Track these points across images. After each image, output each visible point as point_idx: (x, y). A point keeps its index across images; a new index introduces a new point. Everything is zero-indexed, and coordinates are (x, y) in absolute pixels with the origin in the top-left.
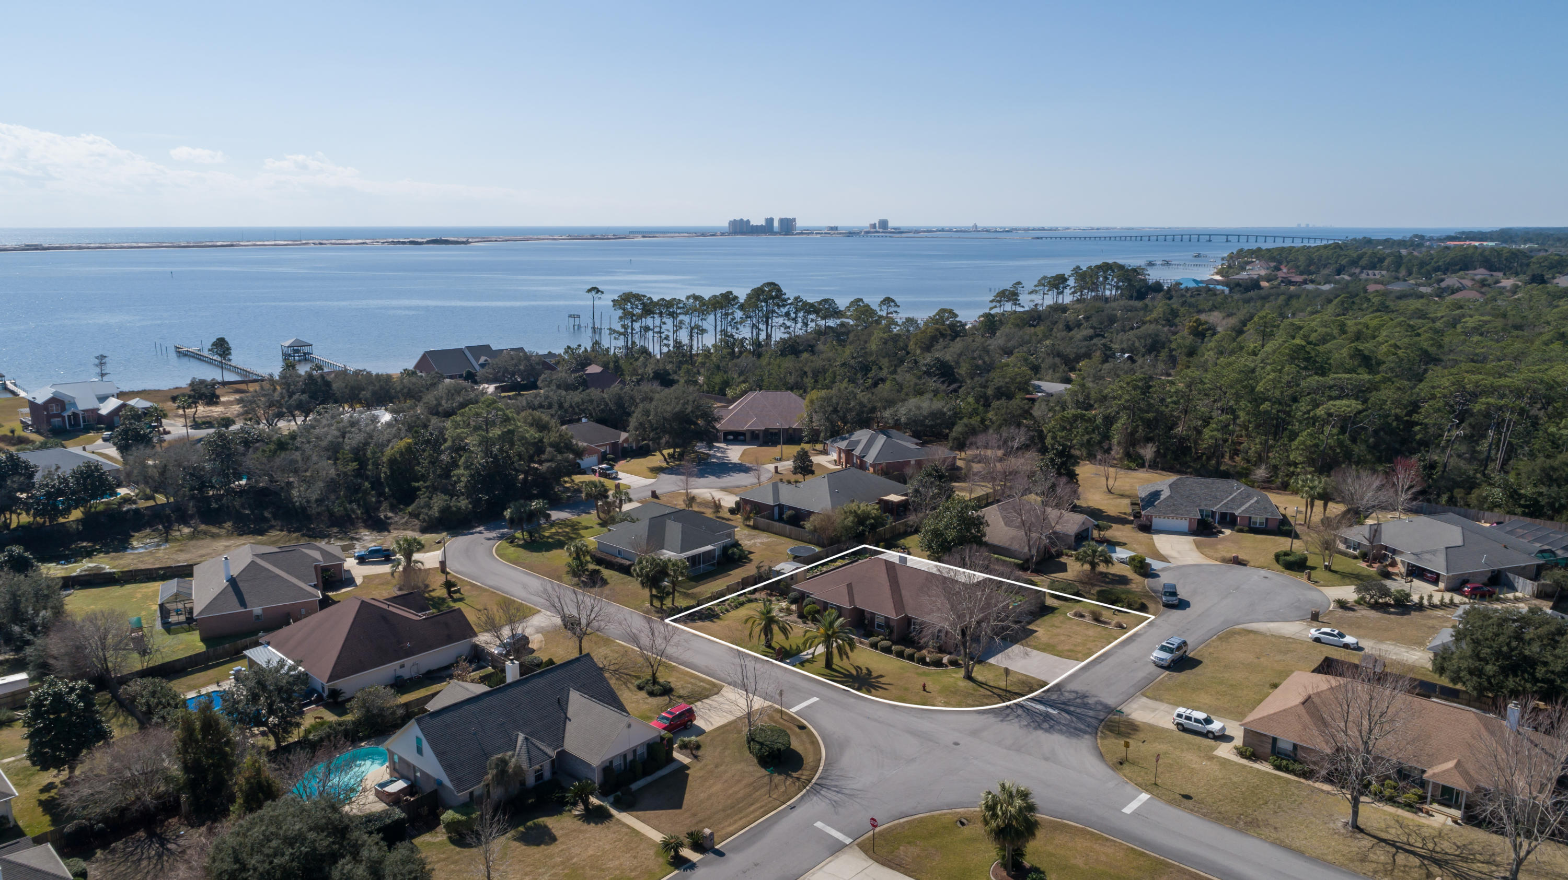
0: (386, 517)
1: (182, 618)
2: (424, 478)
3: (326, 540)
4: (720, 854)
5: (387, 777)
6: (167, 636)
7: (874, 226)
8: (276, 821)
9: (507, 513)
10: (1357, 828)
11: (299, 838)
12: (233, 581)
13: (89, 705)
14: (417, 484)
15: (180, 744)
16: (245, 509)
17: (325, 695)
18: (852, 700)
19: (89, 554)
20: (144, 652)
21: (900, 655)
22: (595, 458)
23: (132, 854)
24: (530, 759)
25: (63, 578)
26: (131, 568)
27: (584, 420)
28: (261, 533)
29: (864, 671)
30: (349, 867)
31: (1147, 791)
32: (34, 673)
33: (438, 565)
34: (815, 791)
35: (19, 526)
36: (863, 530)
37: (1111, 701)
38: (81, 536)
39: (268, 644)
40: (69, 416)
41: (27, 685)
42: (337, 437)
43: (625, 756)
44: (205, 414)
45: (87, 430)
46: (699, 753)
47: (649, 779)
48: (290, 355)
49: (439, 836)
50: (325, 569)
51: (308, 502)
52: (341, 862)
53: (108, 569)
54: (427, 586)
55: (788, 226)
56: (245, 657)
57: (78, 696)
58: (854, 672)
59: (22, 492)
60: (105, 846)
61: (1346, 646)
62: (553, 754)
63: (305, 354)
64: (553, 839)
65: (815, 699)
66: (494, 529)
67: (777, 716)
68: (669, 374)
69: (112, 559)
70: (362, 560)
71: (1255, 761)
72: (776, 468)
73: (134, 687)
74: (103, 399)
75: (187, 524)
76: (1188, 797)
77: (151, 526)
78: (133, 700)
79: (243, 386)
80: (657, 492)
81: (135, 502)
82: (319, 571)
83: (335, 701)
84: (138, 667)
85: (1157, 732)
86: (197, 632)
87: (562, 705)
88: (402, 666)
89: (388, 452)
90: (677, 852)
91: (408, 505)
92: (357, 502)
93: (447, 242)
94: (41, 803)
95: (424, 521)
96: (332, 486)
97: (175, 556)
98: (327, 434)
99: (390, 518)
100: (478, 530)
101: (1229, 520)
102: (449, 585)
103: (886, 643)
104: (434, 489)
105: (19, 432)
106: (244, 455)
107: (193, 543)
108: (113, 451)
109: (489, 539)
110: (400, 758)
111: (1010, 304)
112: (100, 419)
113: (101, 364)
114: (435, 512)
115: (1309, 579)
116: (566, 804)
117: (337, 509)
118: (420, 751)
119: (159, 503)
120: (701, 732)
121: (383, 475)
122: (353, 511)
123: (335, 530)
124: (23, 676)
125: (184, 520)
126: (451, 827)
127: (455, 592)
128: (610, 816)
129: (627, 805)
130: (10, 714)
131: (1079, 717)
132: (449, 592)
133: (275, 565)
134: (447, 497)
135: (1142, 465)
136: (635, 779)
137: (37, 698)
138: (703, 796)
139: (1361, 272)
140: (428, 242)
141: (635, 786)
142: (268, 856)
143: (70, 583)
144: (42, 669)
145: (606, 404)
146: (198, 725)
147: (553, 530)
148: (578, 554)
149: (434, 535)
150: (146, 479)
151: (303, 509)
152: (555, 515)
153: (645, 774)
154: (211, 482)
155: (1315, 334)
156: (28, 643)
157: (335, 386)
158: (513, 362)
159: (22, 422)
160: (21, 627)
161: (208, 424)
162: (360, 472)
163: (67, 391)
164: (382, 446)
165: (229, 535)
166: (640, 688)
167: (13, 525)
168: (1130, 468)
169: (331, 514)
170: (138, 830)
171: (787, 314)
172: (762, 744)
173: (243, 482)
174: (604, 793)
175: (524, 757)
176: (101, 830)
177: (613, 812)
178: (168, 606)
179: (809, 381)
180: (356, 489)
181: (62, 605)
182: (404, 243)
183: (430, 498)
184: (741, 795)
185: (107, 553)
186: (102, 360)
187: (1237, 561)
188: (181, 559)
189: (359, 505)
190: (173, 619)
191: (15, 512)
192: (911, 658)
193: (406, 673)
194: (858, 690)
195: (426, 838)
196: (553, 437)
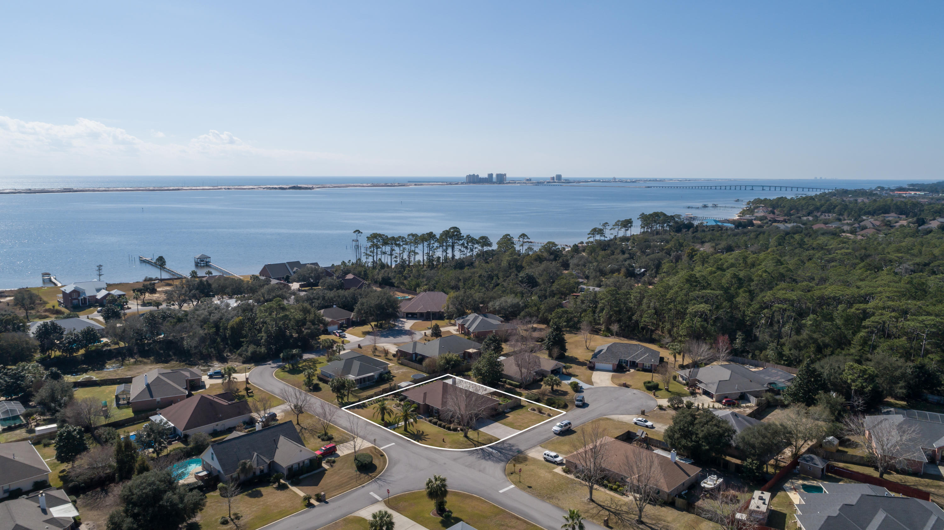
0: (227, 355)
1: (125, 402)
2: (245, 337)
3: (197, 367)
4: (327, 503)
5: (201, 470)
6: (118, 410)
7: (553, 178)
8: (146, 478)
9: (281, 355)
10: (592, 500)
11: (153, 483)
12: (148, 386)
13: (82, 437)
14: (242, 340)
15: (116, 452)
16: (161, 350)
17: (182, 437)
18: (409, 445)
19: (86, 371)
20: (107, 417)
21: (440, 426)
22: (336, 326)
23: (94, 496)
24: (258, 464)
25: (74, 382)
26: (105, 378)
27: (334, 306)
28: (167, 362)
29: (421, 432)
30: (170, 494)
31: (515, 484)
32: (59, 424)
33: (245, 380)
34: (375, 481)
35: (55, 357)
36: (449, 367)
37: (522, 448)
38: (83, 362)
39: (160, 414)
40: (82, 299)
41: (56, 429)
42: (207, 316)
43: (299, 464)
44: (149, 298)
45: (90, 306)
46: (334, 465)
47: (309, 474)
48: (198, 263)
49: (217, 493)
50: (191, 381)
51: (191, 347)
52: (168, 493)
53: (95, 378)
54: (238, 390)
55: (501, 179)
56: (150, 420)
57: (77, 433)
58: (416, 433)
59: (58, 340)
60: (84, 493)
61: (647, 426)
62: (268, 462)
63: (207, 262)
64: (262, 495)
65: (394, 444)
66: (276, 363)
67: (374, 450)
68: (390, 279)
69: (97, 373)
70: (211, 377)
71: (568, 474)
72: (425, 333)
73: (101, 431)
74: (98, 290)
75: (133, 357)
76: (530, 487)
77: (116, 358)
78: (100, 436)
79: (170, 282)
80: (361, 345)
81: (110, 346)
82: (188, 382)
83: (184, 439)
84: (104, 423)
85: (535, 461)
86: (131, 409)
87: (276, 442)
88: (217, 425)
89: (231, 323)
90: (309, 501)
91: (238, 350)
92: (214, 348)
93: (300, 188)
94: (60, 477)
95: (244, 358)
96: (203, 340)
97: (126, 373)
98: (202, 314)
99: (228, 356)
100: (269, 363)
101: (634, 365)
102: (247, 389)
103: (435, 420)
104: (250, 342)
105: (57, 307)
106: (162, 324)
107: (135, 366)
108: (101, 319)
109: (273, 368)
110: (206, 462)
111: (599, 235)
112: (97, 301)
113: (100, 269)
114: (249, 354)
115: (654, 395)
116: (271, 482)
117: (204, 351)
118: (213, 459)
119: (121, 346)
120: (338, 456)
121: (227, 335)
122: (212, 352)
123: (202, 361)
124: (55, 425)
125: (132, 355)
126: (221, 489)
127: (250, 393)
128: (288, 488)
129: (296, 483)
130: (49, 441)
131: (504, 454)
132: (247, 393)
133: (168, 379)
134: (255, 347)
135: (612, 335)
136: (302, 474)
137: (61, 433)
138: (329, 481)
139: (821, 215)
140: (290, 188)
141: (301, 477)
142: (141, 489)
143: (77, 385)
144: (62, 422)
145: (346, 298)
146: (123, 445)
147: (304, 364)
148: (309, 376)
149: (247, 365)
150: (115, 335)
151: (189, 351)
152: (306, 356)
153: (307, 472)
154: (145, 336)
155: (726, 264)
156: (58, 411)
157: (213, 286)
158: (309, 272)
159: (58, 301)
160: (55, 404)
161: (149, 304)
162: (217, 333)
163: (81, 287)
164: (228, 320)
165: (152, 363)
166: (319, 437)
167: (52, 357)
168: (606, 336)
169: (201, 353)
170: (97, 488)
171: (463, 244)
172: (359, 461)
173: (162, 336)
174: (287, 479)
175: (255, 462)
176: (83, 486)
177: (289, 486)
178: (120, 396)
179: (461, 284)
180: (214, 341)
181: (73, 395)
182: (276, 188)
183: (248, 347)
184: (345, 481)
185: (94, 371)
186: (100, 267)
187: (626, 386)
188: (128, 374)
189: (215, 349)
190: (121, 402)
191: (54, 350)
192: (444, 427)
193: (219, 428)
194: (414, 440)
195: (212, 494)
196: (312, 316)
